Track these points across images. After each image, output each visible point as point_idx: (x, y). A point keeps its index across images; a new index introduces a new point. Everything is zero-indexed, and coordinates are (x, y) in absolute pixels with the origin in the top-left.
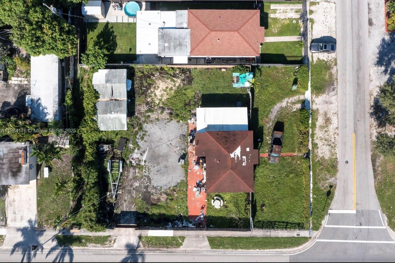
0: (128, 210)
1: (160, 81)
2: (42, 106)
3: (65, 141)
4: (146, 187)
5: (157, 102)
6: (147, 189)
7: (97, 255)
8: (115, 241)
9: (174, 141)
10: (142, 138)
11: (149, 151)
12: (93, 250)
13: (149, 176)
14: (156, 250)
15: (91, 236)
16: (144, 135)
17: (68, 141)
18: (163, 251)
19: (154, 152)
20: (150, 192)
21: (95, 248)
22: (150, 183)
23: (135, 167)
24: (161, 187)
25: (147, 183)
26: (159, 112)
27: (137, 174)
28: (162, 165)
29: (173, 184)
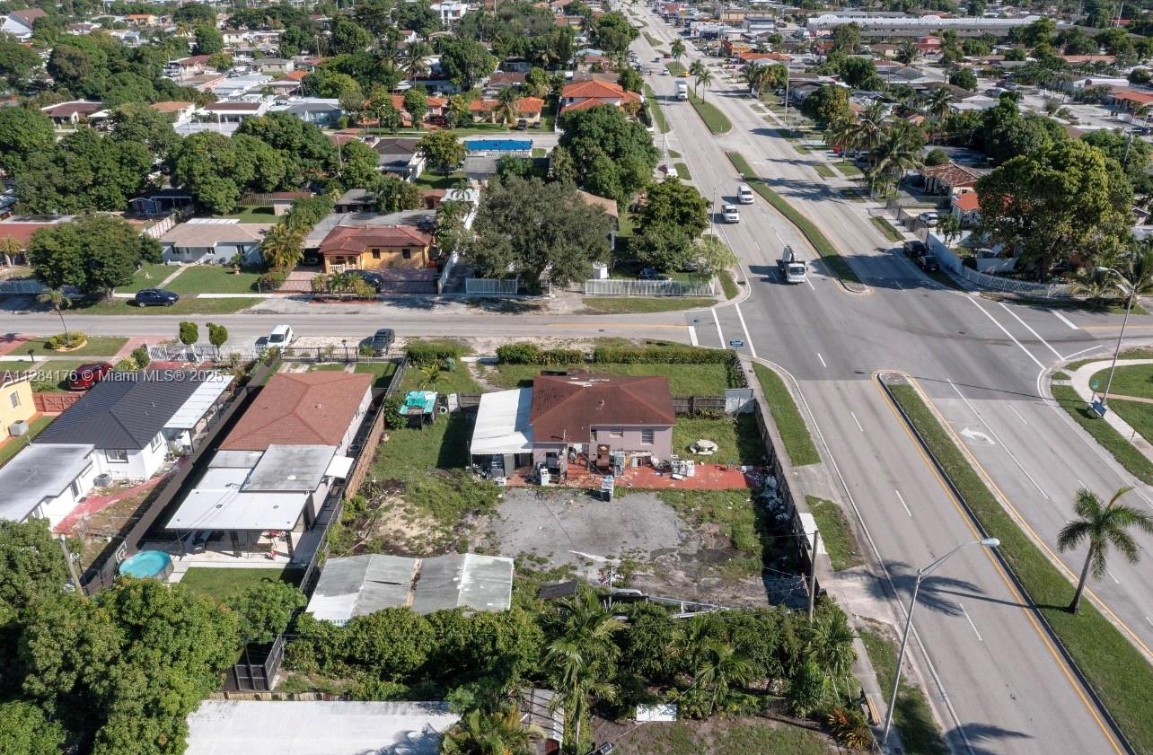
0: (763, 592)
1: (381, 528)
2: (394, 747)
3: (536, 700)
4: (685, 557)
5: (438, 534)
6: (691, 556)
7: (937, 662)
8: (871, 620)
9: (551, 508)
10: (541, 561)
11: (582, 550)
12: (923, 672)
13: (653, 553)
14: (863, 543)
15: (878, 675)
16: (531, 558)
17: (538, 692)
18: (858, 531)
19: (582, 541)
20: (699, 551)
21: (915, 668)
22: (674, 550)
23: (626, 578)
24: (682, 531)
25: (672, 556)
26: (468, 532)
27: (648, 573)
28: (620, 529)
29: (672, 511)
